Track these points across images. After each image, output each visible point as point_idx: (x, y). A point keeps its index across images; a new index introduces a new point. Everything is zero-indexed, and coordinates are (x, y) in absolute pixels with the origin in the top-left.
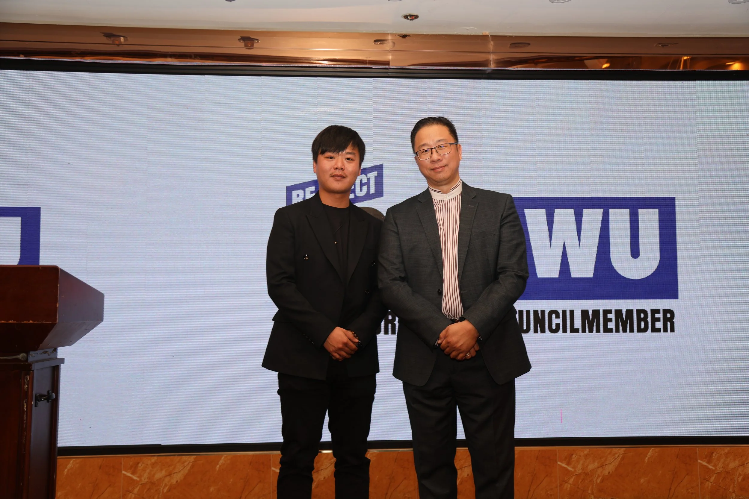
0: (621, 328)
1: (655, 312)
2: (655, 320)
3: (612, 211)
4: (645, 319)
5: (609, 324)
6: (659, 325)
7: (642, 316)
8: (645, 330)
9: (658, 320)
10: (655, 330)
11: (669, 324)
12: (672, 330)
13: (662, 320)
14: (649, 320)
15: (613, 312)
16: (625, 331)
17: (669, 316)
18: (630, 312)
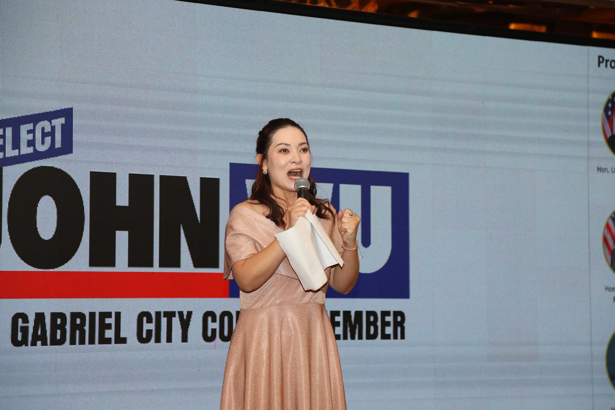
0: (349, 334)
1: (385, 314)
2: (385, 324)
3: (343, 187)
4: (374, 324)
5: (337, 328)
6: (389, 330)
7: (372, 319)
8: (374, 337)
9: (388, 324)
10: (385, 337)
11: (399, 329)
12: (403, 337)
13: (392, 324)
14: (379, 324)
15: (342, 314)
16: (353, 338)
17: (399, 319)
18: (359, 314)
